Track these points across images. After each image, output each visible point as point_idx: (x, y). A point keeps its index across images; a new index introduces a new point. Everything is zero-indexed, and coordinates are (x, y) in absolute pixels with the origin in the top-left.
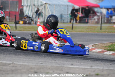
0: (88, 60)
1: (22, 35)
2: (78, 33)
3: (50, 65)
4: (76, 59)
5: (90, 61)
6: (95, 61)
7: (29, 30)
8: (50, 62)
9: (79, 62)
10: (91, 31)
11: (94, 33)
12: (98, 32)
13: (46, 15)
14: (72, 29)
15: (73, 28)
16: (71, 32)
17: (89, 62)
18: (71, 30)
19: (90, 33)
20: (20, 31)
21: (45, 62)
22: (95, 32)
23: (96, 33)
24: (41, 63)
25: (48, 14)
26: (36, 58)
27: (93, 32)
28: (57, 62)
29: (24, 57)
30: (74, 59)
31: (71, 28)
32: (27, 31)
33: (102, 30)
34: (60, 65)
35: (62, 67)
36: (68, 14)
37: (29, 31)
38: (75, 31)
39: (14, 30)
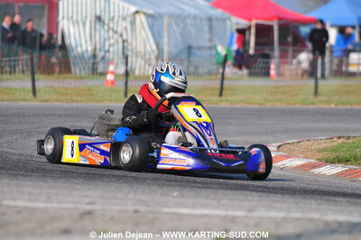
0: (248, 193)
1: (50, 115)
2: (239, 106)
3: (117, 208)
4: (212, 188)
5: (254, 193)
6: (272, 195)
7: (76, 98)
8: (119, 199)
9: (214, 199)
10: (280, 100)
11: (291, 106)
12: (303, 104)
13: (138, 49)
14: (221, 95)
15: (224, 92)
16: (215, 103)
17: (249, 198)
18: (216, 98)
19: (279, 105)
20: (46, 101)
21: (103, 197)
22: (295, 104)
23: (297, 106)
24: (87, 200)
25: (145, 46)
26: (79, 187)
27: (289, 104)
28: (144, 198)
29: (41, 183)
30: (203, 190)
31: (218, 92)
32: (67, 102)
33: (320, 98)
34: (148, 206)
35: (154, 213)
36: (210, 48)
37: (76, 101)
38: (227, 101)
39: (25, 100)
